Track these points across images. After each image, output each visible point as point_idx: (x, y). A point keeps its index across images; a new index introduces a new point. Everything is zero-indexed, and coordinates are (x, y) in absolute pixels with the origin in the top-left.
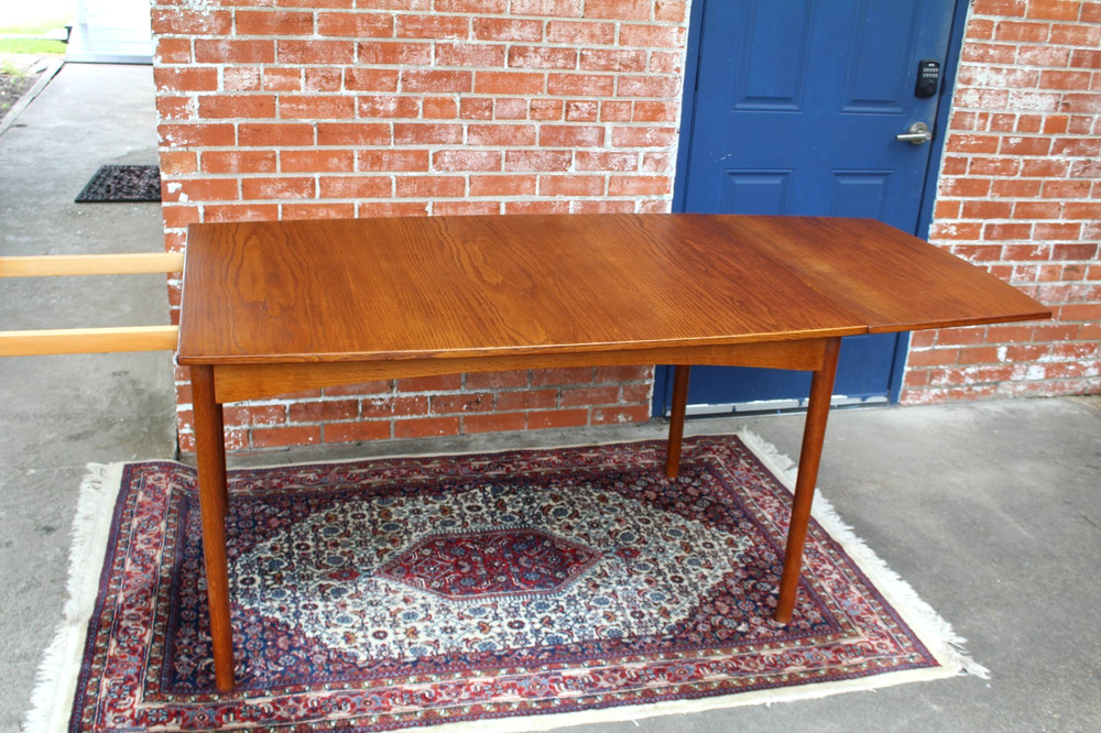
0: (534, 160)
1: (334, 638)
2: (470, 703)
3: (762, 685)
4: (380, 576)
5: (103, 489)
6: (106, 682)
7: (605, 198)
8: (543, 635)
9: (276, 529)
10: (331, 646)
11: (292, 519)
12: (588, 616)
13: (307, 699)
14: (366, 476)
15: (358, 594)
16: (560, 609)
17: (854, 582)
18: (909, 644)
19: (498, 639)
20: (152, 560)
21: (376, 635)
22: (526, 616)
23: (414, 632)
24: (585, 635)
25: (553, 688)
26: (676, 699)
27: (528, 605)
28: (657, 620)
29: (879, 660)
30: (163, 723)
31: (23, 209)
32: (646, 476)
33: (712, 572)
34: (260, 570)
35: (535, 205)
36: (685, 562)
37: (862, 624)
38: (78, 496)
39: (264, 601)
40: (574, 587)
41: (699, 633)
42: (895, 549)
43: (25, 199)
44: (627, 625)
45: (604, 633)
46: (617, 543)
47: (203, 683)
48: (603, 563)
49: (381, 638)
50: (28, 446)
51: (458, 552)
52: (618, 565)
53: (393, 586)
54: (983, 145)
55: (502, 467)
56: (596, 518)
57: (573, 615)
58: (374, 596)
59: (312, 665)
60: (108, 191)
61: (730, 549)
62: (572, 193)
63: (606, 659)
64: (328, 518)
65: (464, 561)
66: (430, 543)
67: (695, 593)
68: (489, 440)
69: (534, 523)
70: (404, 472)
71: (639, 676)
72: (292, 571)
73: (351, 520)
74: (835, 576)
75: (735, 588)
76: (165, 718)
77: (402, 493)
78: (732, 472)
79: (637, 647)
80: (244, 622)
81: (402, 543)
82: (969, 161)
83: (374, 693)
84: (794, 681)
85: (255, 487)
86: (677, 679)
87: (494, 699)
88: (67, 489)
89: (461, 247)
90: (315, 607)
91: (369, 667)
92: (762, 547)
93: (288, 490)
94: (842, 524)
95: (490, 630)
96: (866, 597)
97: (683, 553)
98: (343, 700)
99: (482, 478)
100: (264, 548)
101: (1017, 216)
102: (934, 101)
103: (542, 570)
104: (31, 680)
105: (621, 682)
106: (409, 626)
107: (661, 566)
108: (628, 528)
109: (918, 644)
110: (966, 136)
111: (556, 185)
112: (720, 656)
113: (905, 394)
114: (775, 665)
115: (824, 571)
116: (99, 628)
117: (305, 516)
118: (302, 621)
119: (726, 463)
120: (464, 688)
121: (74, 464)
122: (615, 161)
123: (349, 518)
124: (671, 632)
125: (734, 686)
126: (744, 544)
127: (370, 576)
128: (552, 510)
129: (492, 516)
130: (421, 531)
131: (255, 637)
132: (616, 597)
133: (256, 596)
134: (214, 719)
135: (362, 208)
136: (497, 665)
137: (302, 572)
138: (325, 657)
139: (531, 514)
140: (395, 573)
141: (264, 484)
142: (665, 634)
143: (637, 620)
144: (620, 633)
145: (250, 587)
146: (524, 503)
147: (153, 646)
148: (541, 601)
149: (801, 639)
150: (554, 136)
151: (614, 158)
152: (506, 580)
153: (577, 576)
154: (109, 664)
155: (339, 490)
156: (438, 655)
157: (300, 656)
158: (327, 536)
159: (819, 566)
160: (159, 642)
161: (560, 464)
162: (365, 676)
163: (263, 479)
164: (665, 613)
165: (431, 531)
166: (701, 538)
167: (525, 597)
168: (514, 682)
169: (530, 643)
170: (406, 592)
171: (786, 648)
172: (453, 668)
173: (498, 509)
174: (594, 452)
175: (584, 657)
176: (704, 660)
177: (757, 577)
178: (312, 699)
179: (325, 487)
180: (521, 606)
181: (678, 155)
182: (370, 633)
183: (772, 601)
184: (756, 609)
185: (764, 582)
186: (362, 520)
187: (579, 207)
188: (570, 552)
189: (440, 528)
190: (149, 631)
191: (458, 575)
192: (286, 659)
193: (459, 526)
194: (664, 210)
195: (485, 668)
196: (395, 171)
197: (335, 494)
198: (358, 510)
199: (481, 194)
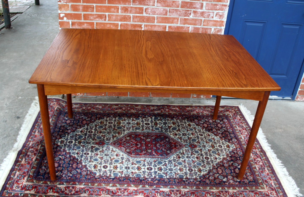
0: (178, 13)
1: (91, 166)
4: (111, 145)
5: (37, 105)
6: (18, 173)
7: (202, 26)
8: (157, 174)
9: (84, 124)
10: (89, 169)
11: (90, 122)
13: (76, 188)
14: (117, 109)
15: (103, 151)
16: (165, 165)
17: (267, 166)
19: (142, 173)
21: (104, 167)
22: (154, 166)
23: (116, 167)
24: (171, 175)
25: (155, 194)
27: (155, 162)
28: (196, 173)
30: (30, 190)
32: (205, 118)
33: (219, 157)
34: (75, 138)
35: (178, 27)
36: (211, 152)
37: (266, 183)
38: (30, 107)
39: (73, 150)
40: (172, 157)
41: (209, 180)
42: (284, 155)
44: (186, 173)
45: (178, 176)
46: (190, 142)
47: (46, 177)
48: (184, 149)
49: (105, 168)
50: (21, 89)
51: (138, 139)
52: (189, 150)
53: (114, 149)
56: (185, 132)
57: (169, 167)
58: (107, 152)
59: (81, 175)
61: (227, 149)
62: (191, 24)
63: (176, 186)
64: (101, 123)
65: (139, 143)
66: (130, 135)
67: (212, 164)
68: (158, 100)
69: (165, 131)
72: (85, 140)
74: (261, 163)
75: (226, 164)
76: (31, 188)
77: (126, 116)
78: (234, 120)
79: (187, 183)
80: (65, 156)
81: (121, 134)
83: (97, 188)
85: (82, 109)
88: (28, 105)
89: (145, 42)
90: (88, 154)
91: (99, 178)
92: (238, 149)
93: (92, 111)
94: (267, 143)
95: (141, 170)
96: (270, 173)
97: (211, 149)
98: (87, 190)
99: (152, 114)
100: (79, 132)
103: (163, 149)
105: (179, 196)
106: (115, 165)
107: (203, 153)
108: (195, 137)
109: (284, 195)
111: (185, 21)
112: (215, 190)
113: (298, 97)
114: (232, 196)
115: (258, 160)
116: (21, 154)
117: (95, 121)
118: (83, 159)
119: (233, 116)
120: (127, 191)
121: (32, 96)
122: (206, 15)
123: (108, 123)
124: (200, 178)
126: (232, 147)
127: (108, 145)
128: (172, 128)
129: (152, 127)
130: (128, 131)
131: (67, 162)
132: (185, 163)
133: (71, 148)
134: (46, 191)
135: (121, 25)
136: (139, 183)
137: (88, 141)
138: (86, 173)
139: (165, 128)
140: (116, 145)
141: (85, 108)
142: (198, 179)
143: (190, 172)
144: (183, 176)
145: (71, 144)
146: (163, 124)
147: (35, 162)
148: (160, 161)
149: (244, 187)
150: (186, 5)
151: (206, 14)
152: (151, 152)
153: (174, 153)
154: (21, 167)
155: (108, 113)
156: (122, 177)
157: (79, 171)
158: (99, 129)
159: (256, 159)
160: (37, 161)
161: (179, 111)
162: (96, 181)
163: (86, 107)
164: (200, 171)
165: (132, 131)
166: (218, 143)
167: (155, 159)
168: (143, 190)
169: (152, 176)
170: (118, 152)
171: (238, 190)
172: (125, 182)
173: (155, 125)
174: (190, 108)
175: (169, 184)
176: (209, 191)
177: (234, 160)
178: (78, 188)
179: (103, 111)
180: (153, 162)
181: (228, 14)
182: (102, 166)
183: (237, 171)
184: (231, 173)
185: (236, 163)
186: (111, 124)
187: (193, 29)
188: (174, 144)
189: (135, 130)
190: (35, 157)
191: (136, 148)
192: (74, 172)
193: (141, 130)
194: (221, 32)
195: (135, 184)
196: (133, 14)
197: (106, 114)
198: (111, 121)
199: (160, 22)
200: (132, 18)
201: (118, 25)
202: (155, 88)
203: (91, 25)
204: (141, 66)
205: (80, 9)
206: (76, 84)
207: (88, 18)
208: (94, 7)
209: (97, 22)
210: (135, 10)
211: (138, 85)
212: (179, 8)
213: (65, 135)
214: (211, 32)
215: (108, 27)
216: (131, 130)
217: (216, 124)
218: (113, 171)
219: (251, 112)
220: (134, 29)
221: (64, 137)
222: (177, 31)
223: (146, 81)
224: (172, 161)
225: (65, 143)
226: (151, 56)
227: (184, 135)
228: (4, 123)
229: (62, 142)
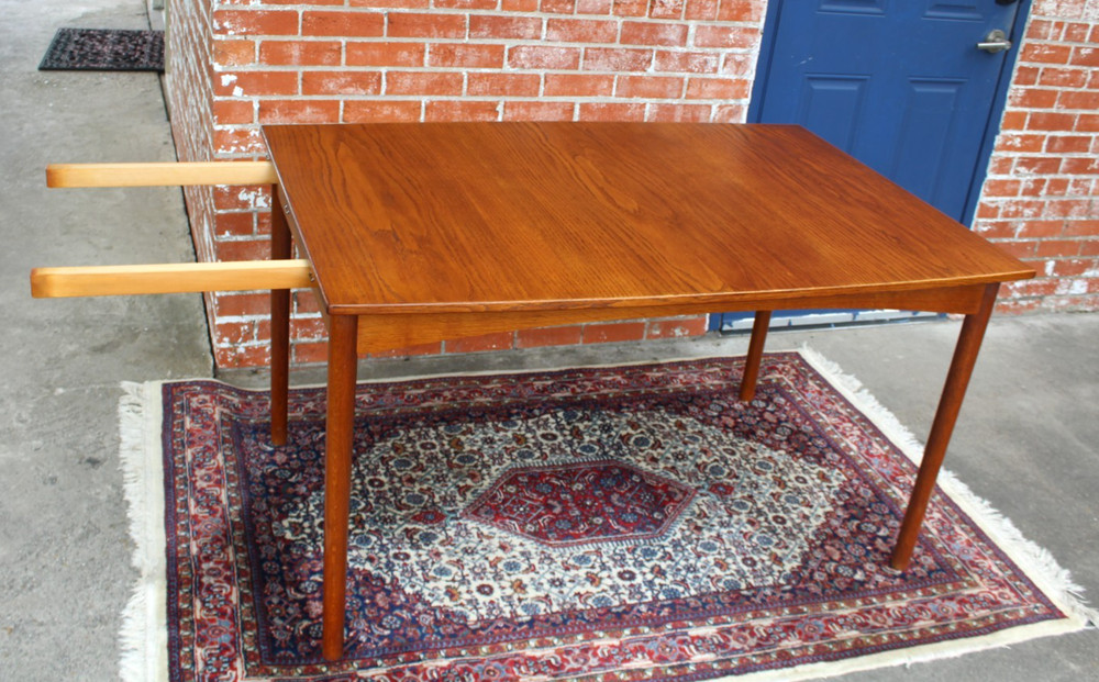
0: (613, 59)
1: (435, 592)
2: (601, 671)
3: (896, 644)
4: (468, 519)
5: (143, 413)
6: (200, 652)
7: (683, 101)
8: (658, 588)
10: (435, 604)
11: (357, 450)
12: (699, 564)
13: (425, 669)
14: (424, 398)
15: (448, 541)
17: (957, 521)
18: (1029, 593)
19: (612, 593)
20: (218, 501)
21: (480, 589)
22: (634, 565)
23: (520, 586)
24: (701, 586)
25: (683, 650)
26: (814, 661)
27: (633, 551)
28: (770, 567)
29: (1006, 612)
32: (718, 399)
33: (812, 510)
35: (611, 107)
36: (782, 499)
37: (977, 569)
38: (118, 421)
39: (350, 549)
40: (677, 529)
41: (816, 583)
42: (986, 484)
44: (742, 574)
45: (721, 585)
46: (707, 479)
47: (304, 652)
48: (700, 501)
49: (487, 594)
50: (50, 359)
51: (545, 489)
52: (714, 503)
53: (485, 530)
54: (1055, 55)
55: (567, 387)
56: (680, 448)
57: (683, 563)
58: (467, 543)
59: (420, 627)
60: (72, 58)
61: (825, 484)
62: (649, 95)
63: (730, 615)
64: (396, 448)
65: (554, 499)
66: (512, 479)
67: (800, 535)
68: (544, 356)
69: (616, 454)
70: (465, 393)
71: (769, 635)
72: (372, 513)
73: (422, 451)
74: (937, 515)
75: (840, 530)
77: (468, 419)
78: (804, 395)
79: (758, 600)
81: (483, 479)
82: (1040, 71)
83: (494, 660)
84: (926, 639)
85: (306, 409)
86: (808, 638)
87: (626, 666)
88: (103, 413)
90: (407, 556)
91: (482, 628)
92: (855, 482)
95: (600, 583)
96: (973, 538)
97: (778, 489)
98: (465, 669)
99: (547, 401)
101: (1079, 129)
102: (1013, 8)
103: (638, 510)
104: (114, 649)
105: (752, 642)
106: (513, 578)
108: (716, 460)
109: (1038, 595)
110: (1040, 45)
111: (634, 86)
112: (844, 610)
114: (902, 620)
116: (179, 586)
117: (371, 446)
118: (397, 574)
119: (795, 384)
120: (590, 652)
122: (696, 62)
123: (419, 449)
124: (789, 583)
125: (869, 646)
126: (837, 478)
127: (457, 519)
128: (633, 439)
129: (571, 446)
130: (500, 464)
131: (349, 593)
132: (723, 542)
135: (429, 107)
136: (618, 624)
137: (382, 514)
138: (432, 618)
139: (611, 443)
140: (484, 516)
141: (315, 406)
142: (782, 585)
143: (751, 569)
144: (737, 583)
146: (601, 431)
147: (244, 608)
148: (646, 547)
149: (921, 588)
150: (636, 33)
151: (695, 58)
152: (604, 523)
153: (675, 516)
154: (199, 630)
155: (399, 414)
156: (552, 613)
157: (404, 616)
158: (401, 471)
160: (247, 602)
161: (627, 385)
162: (480, 640)
163: (314, 400)
164: (777, 560)
165: (511, 465)
166: (792, 472)
167: (628, 542)
168: (641, 644)
169: (646, 597)
170: (500, 537)
171: (909, 599)
172: (573, 628)
173: (574, 438)
174: (658, 371)
175: (706, 613)
176: (830, 615)
177: (860, 517)
178: (431, 668)
179: (384, 411)
180: (626, 553)
181: (760, 57)
182: (473, 587)
183: (882, 545)
184: (867, 554)
185: (868, 522)
186: (433, 451)
187: (655, 111)
188: (662, 488)
189: (518, 460)
190: (234, 589)
191: (551, 516)
192: (391, 621)
193: (538, 458)
194: (740, 115)
195: (607, 627)
196: (468, 67)
197: (396, 419)
198: (425, 439)
199: (556, 94)
200: (465, 81)
201: (420, 108)
203: (328, 111)
205: (291, 56)
207: (320, 85)
208: (340, 48)
209: (350, 98)
210: (477, 54)
212: (617, 45)
213: (295, 505)
214: (708, 117)
215: (387, 117)
216: (508, 462)
217: (756, 413)
218: (515, 597)
219: (842, 367)
220: (470, 120)
221: (293, 510)
222: (607, 118)
223: (680, 279)
225: (308, 531)
226: (626, 202)
227: (677, 457)
228: (50, 487)
229: (296, 528)
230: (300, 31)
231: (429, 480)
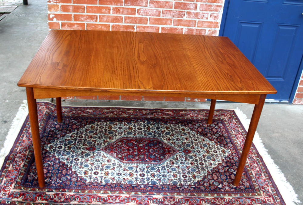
0: (172, 14)
1: (81, 172)
4: (102, 151)
5: (25, 110)
6: (5, 179)
7: (196, 28)
8: (150, 180)
9: (74, 129)
10: (79, 175)
11: (80, 126)
14: (108, 113)
15: (93, 157)
16: (159, 171)
17: (264, 172)
18: (279, 201)
19: (135, 180)
21: (95, 173)
22: (146, 172)
23: (107, 174)
24: (165, 182)
25: (148, 202)
27: (148, 168)
28: (191, 179)
30: (17, 198)
31: (35, 14)
32: (200, 122)
33: (214, 162)
34: (65, 144)
35: (171, 29)
36: (206, 157)
37: (263, 190)
38: (18, 111)
39: (63, 155)
40: (166, 162)
41: (204, 186)
43: (36, 11)
44: (180, 180)
45: (171, 182)
46: (184, 147)
47: (34, 184)
48: (178, 155)
49: (96, 175)
50: (9, 92)
51: (130, 144)
52: (183, 155)
53: (105, 155)
56: (179, 137)
57: (162, 174)
58: (98, 158)
59: (71, 181)
61: (223, 154)
62: (184, 25)
63: (169, 193)
64: (92, 127)
65: (131, 148)
66: (121, 140)
67: (206, 170)
68: (151, 104)
69: (158, 136)
70: (120, 113)
72: (75, 145)
74: (258, 169)
75: (221, 170)
76: (19, 196)
77: (118, 120)
78: (230, 124)
79: (181, 189)
80: (54, 162)
81: (113, 139)
83: (88, 195)
85: (72, 114)
87: (127, 204)
88: (15, 108)
89: (137, 44)
90: (78, 160)
91: (89, 185)
92: (234, 154)
93: (82, 115)
94: (264, 148)
95: (133, 176)
96: (267, 179)
97: (206, 154)
98: (77, 197)
100: (69, 136)
103: (156, 155)
105: (173, 202)
106: (106, 171)
107: (197, 158)
108: (189, 142)
109: (282, 201)
111: (179, 22)
112: (210, 197)
113: (295, 100)
114: (228, 203)
115: (254, 166)
116: (8, 160)
117: (85, 126)
118: (72, 165)
119: (228, 120)
120: (118, 198)
121: (20, 100)
122: (200, 16)
123: (99, 128)
124: (195, 185)
126: (228, 152)
127: (99, 150)
128: (165, 132)
129: (145, 132)
130: (120, 135)
131: (56, 169)
132: (179, 168)
133: (61, 153)
134: (34, 198)
135: (113, 26)
136: (132, 190)
137: (78, 146)
138: (76, 179)
139: (158, 133)
140: (107, 150)
141: (75, 112)
142: (192, 185)
143: (184, 178)
144: (177, 183)
145: (60, 150)
146: (156, 129)
147: (23, 168)
148: (153, 167)
149: (240, 193)
150: (179, 6)
151: (200, 14)
152: (143, 157)
153: (167, 158)
154: (8, 173)
155: (98, 117)
156: (113, 183)
157: (68, 178)
158: (89, 134)
159: (253, 164)
160: (25, 167)
161: (172, 115)
162: (87, 188)
163: (76, 111)
164: (194, 177)
165: (123, 136)
166: (213, 149)
167: (148, 164)
168: (136, 197)
169: (145, 183)
170: (109, 158)
171: (234, 196)
172: (117, 189)
173: (147, 130)
174: (184, 112)
175: (162, 191)
176: (204, 198)
177: (230, 166)
178: (67, 195)
179: (94, 116)
180: (146, 168)
181: (223, 15)
182: (93, 172)
183: (233, 177)
184: (226, 179)
185: (232, 169)
186: (102, 129)
187: (187, 31)
188: (167, 149)
189: (126, 135)
190: (23, 162)
191: (128, 153)
192: (64, 178)
193: (133, 135)
194: (216, 33)
195: (127, 191)
196: (124, 14)
197: (97, 118)
198: (102, 125)
199: (153, 24)
200: (124, 19)
201: (110, 26)
202: (148, 92)
203: (82, 26)
204: (134, 69)
205: (70, 10)
206: (67, 87)
207: (79, 18)
208: (84, 8)
209: (88, 23)
210: (127, 11)
211: (130, 88)
213: (55, 140)
214: (205, 33)
215: (99, 29)
217: (210, 128)
218: (104, 177)
219: (247, 116)
220: (126, 31)
221: (53, 142)
222: (170, 32)
223: (138, 84)
224: (166, 167)
225: (54, 148)
226: (143, 58)
229: (51, 147)
230: (72, 2)
231: (97, 138)
